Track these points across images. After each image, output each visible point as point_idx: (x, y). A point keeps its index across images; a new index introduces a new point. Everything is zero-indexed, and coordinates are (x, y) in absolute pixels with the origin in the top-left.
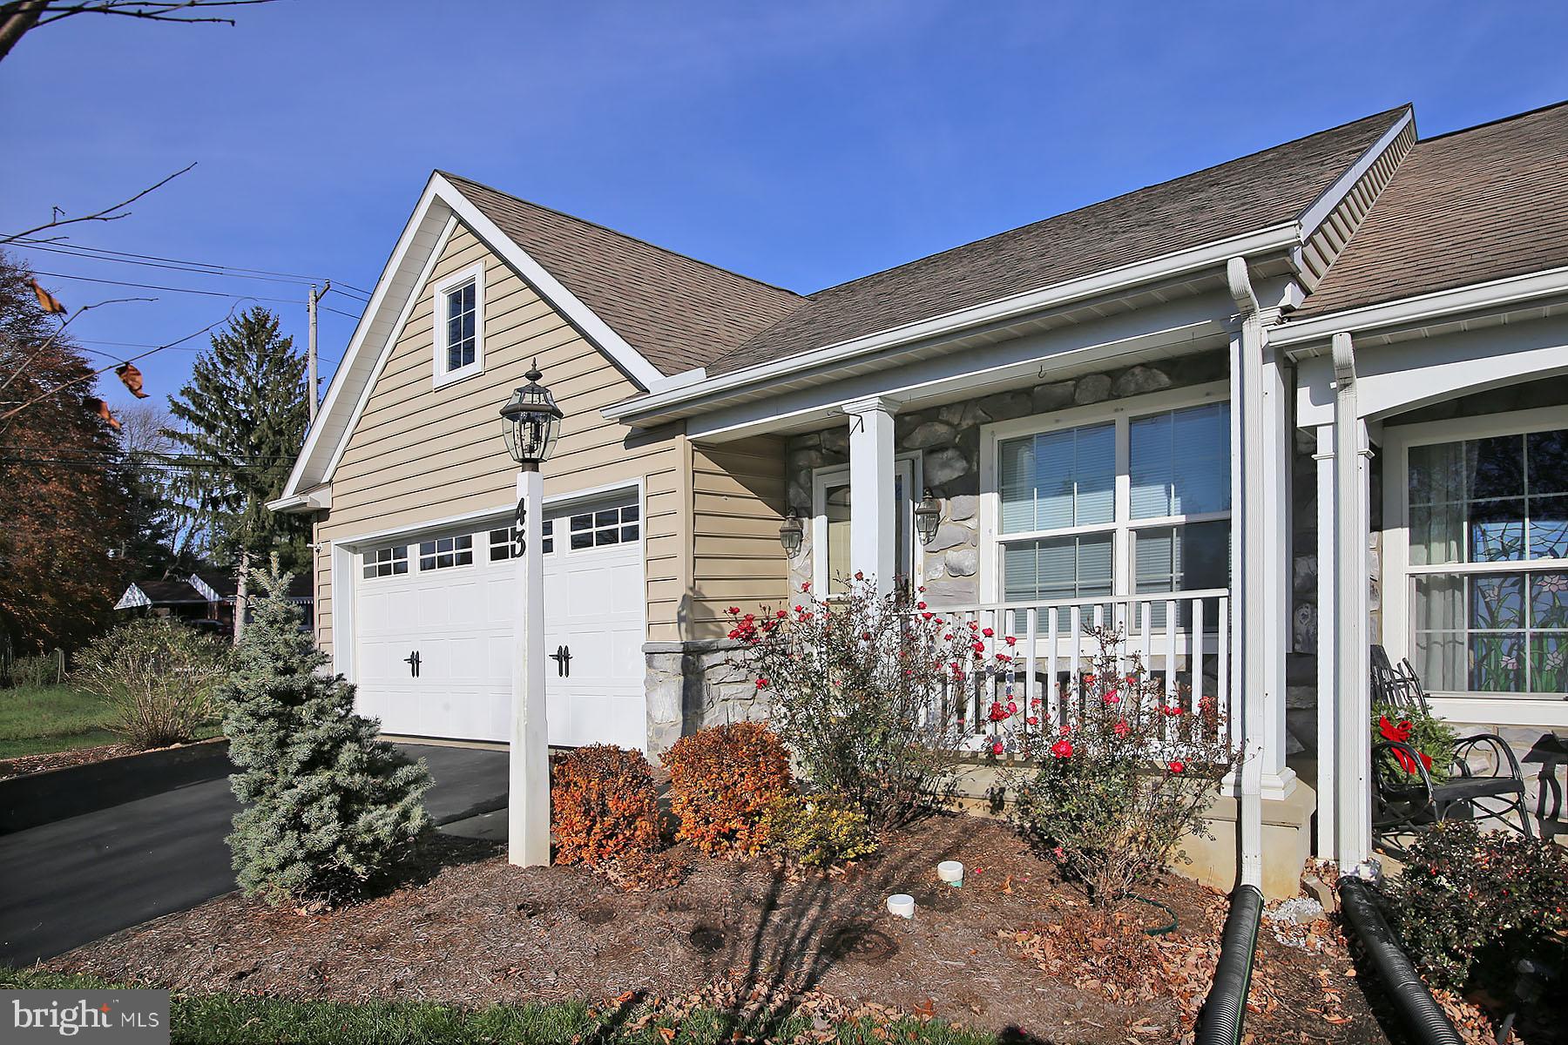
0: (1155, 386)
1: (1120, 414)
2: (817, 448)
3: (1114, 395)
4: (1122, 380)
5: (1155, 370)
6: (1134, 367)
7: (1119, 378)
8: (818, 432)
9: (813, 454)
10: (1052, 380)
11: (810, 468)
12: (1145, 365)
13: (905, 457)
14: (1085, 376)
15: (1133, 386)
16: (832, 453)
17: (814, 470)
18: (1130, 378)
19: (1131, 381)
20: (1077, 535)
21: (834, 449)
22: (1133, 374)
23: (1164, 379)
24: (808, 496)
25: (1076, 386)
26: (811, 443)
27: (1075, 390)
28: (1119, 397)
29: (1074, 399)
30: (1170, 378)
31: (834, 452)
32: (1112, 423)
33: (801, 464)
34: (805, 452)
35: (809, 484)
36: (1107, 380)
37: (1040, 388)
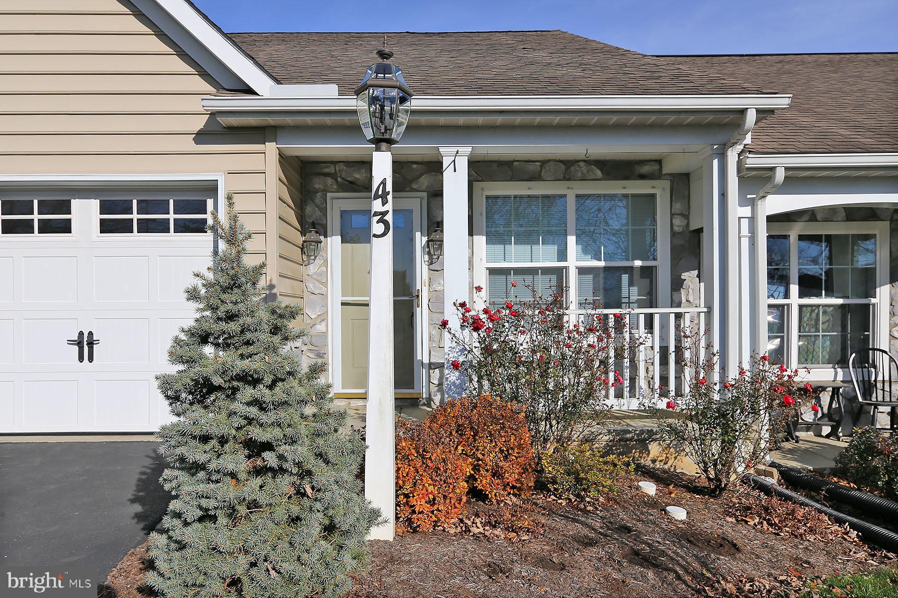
0: (593, 177)
1: (571, 191)
2: (333, 176)
3: (567, 177)
4: (572, 169)
5: (593, 166)
6: (579, 161)
7: (571, 166)
8: (334, 163)
9: (330, 181)
10: (527, 159)
11: (325, 191)
12: (588, 162)
13: (418, 196)
14: (549, 161)
15: (579, 174)
16: (347, 183)
17: (329, 195)
18: (578, 169)
19: (578, 170)
20: (540, 268)
21: (349, 179)
22: (579, 166)
23: (599, 173)
24: (324, 215)
25: (541, 166)
26: (327, 170)
27: (541, 170)
28: (569, 179)
29: (541, 176)
30: (602, 173)
31: (348, 181)
32: (565, 196)
33: (316, 186)
34: (322, 178)
35: (325, 205)
36: (563, 167)
37: (517, 163)
